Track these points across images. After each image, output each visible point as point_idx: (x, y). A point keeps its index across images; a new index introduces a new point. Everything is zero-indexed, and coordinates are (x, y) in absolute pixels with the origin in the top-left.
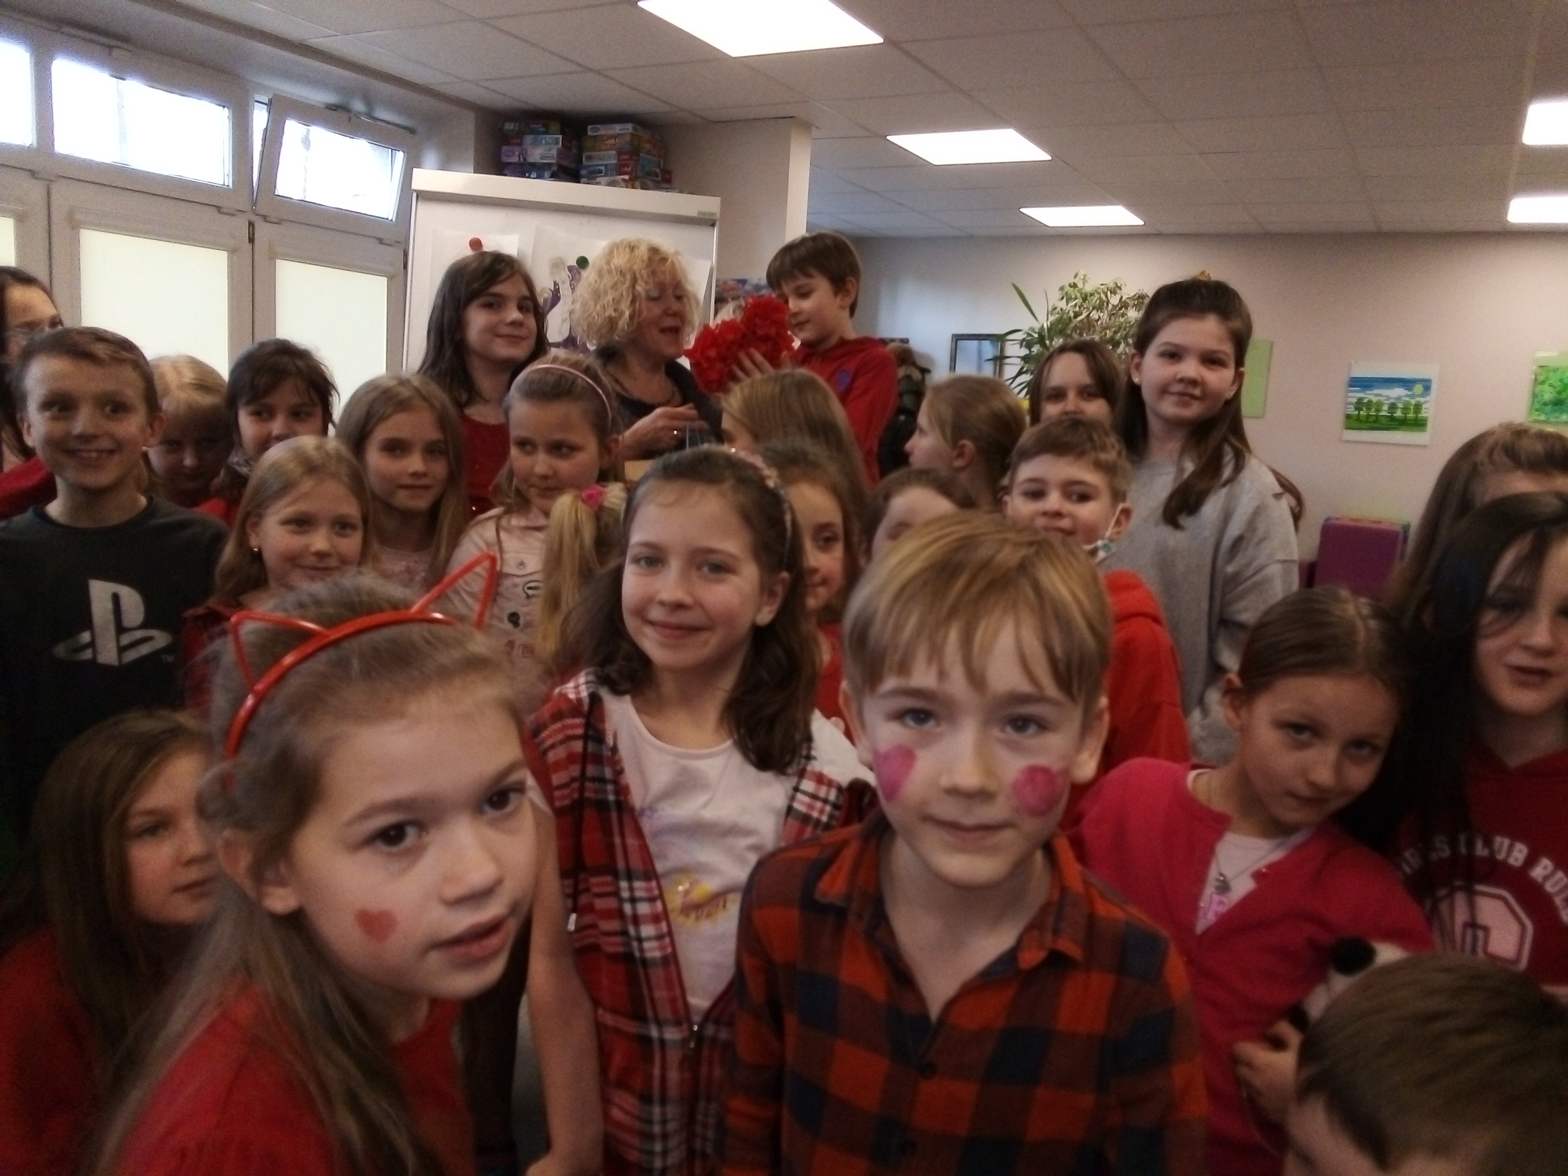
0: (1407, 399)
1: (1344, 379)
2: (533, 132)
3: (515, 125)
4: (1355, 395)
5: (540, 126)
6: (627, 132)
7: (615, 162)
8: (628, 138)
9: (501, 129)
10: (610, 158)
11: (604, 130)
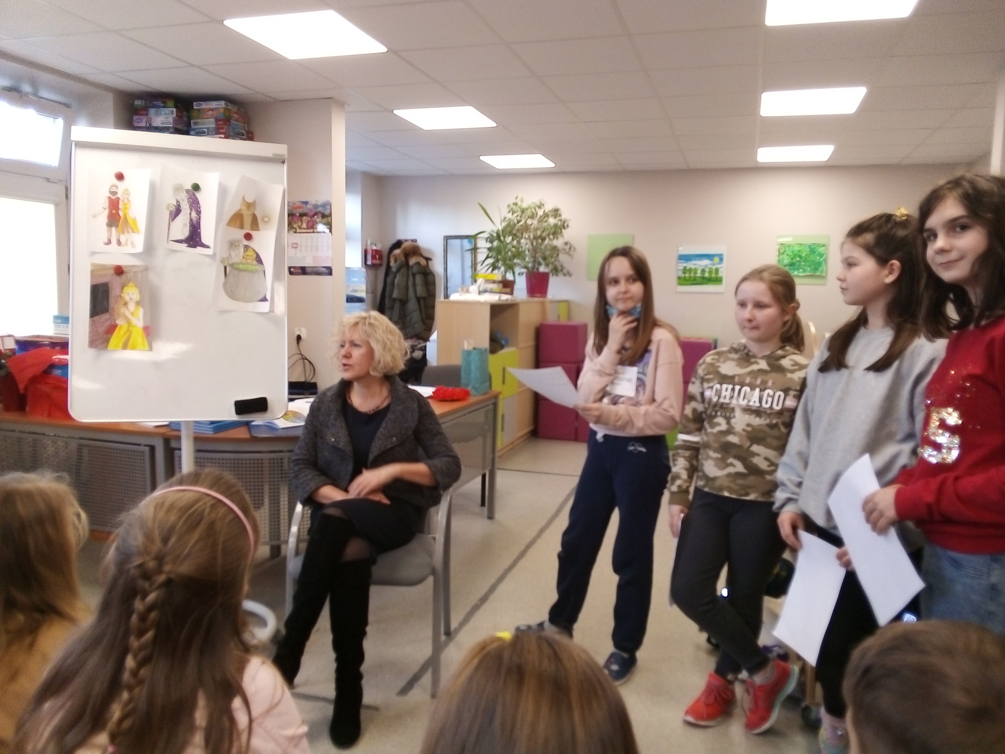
0: (710, 266)
1: (675, 256)
2: (154, 106)
3: (142, 102)
4: (682, 265)
5: (160, 102)
6: (222, 106)
7: (214, 126)
8: (222, 110)
9: (132, 105)
10: (211, 123)
11: (205, 105)
